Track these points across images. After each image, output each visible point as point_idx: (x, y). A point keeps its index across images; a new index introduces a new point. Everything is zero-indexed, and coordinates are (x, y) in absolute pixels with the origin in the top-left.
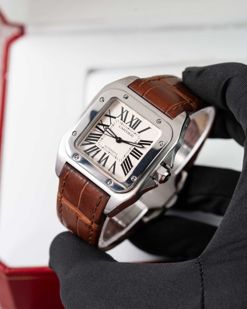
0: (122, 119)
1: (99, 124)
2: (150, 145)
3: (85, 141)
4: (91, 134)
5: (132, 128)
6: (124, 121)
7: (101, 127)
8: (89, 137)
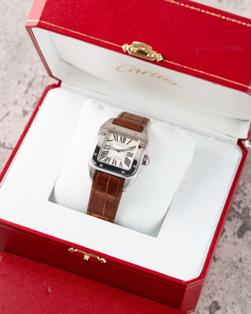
0: (116, 140)
1: (105, 146)
2: (135, 148)
3: (101, 156)
4: (103, 152)
5: (123, 143)
6: (117, 141)
7: (107, 147)
8: (102, 154)
